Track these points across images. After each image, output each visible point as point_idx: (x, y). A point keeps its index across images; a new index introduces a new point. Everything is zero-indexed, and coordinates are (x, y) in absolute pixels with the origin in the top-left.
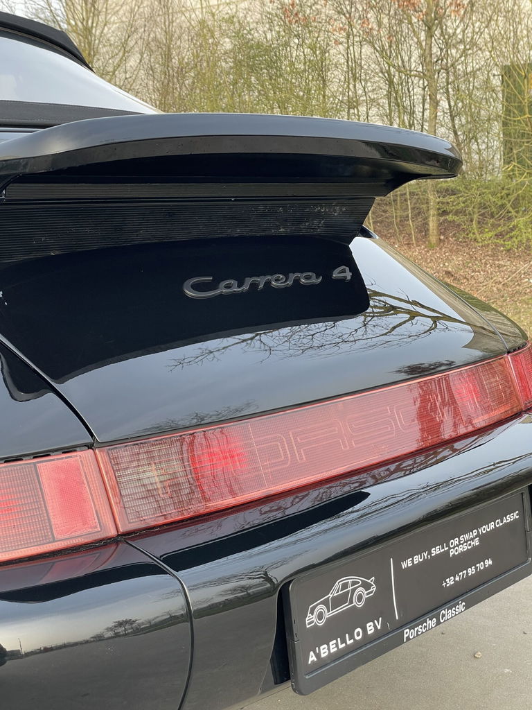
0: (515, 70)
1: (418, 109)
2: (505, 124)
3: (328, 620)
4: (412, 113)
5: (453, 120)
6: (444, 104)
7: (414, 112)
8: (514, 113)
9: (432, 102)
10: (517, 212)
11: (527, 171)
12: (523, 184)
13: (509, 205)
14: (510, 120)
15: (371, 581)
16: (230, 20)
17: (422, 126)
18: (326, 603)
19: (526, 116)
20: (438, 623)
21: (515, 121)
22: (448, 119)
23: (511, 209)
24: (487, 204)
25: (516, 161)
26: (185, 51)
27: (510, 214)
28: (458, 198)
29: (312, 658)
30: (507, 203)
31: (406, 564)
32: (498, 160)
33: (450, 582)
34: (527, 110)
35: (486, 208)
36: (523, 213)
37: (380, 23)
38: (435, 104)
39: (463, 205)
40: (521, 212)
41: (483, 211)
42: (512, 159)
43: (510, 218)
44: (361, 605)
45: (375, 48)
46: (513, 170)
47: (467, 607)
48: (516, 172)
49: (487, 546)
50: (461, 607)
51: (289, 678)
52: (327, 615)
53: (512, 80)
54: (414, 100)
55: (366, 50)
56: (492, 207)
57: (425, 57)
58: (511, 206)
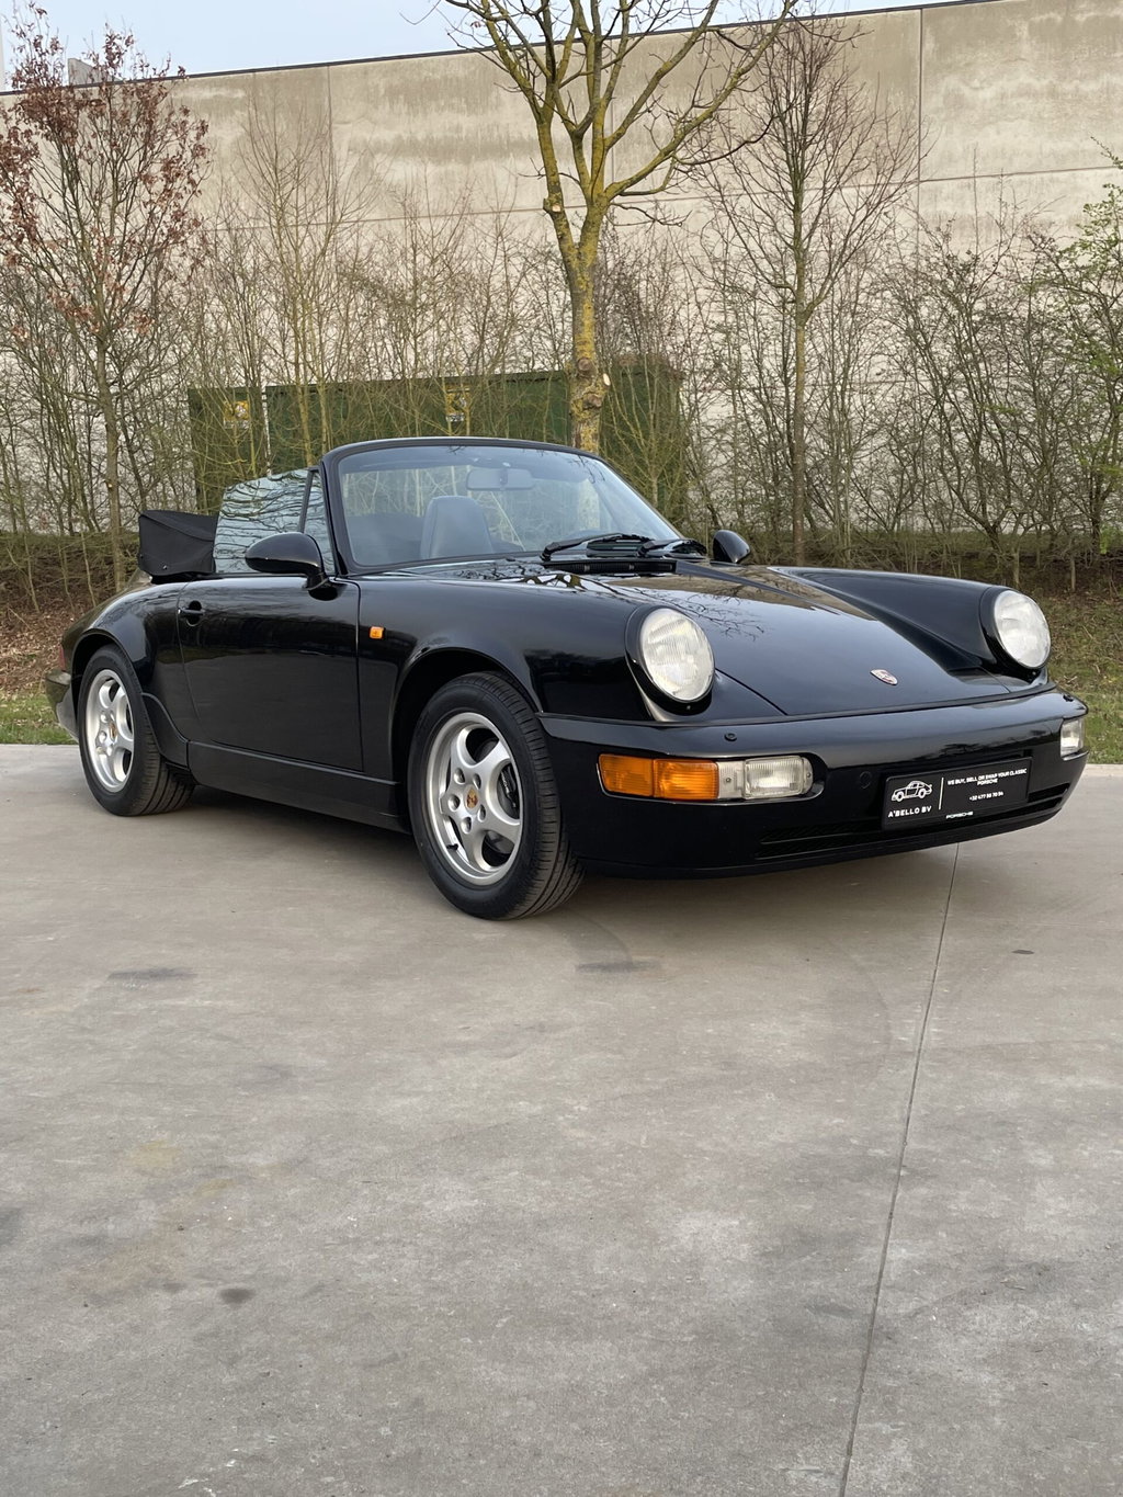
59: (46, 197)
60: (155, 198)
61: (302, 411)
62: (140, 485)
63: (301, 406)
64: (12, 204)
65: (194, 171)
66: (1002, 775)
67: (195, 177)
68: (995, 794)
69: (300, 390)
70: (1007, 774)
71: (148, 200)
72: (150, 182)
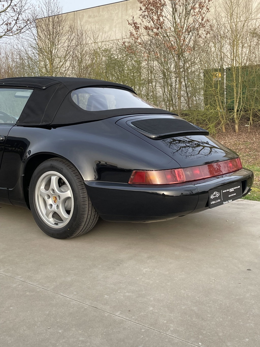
0: (209, 72)
1: (174, 85)
2: (206, 91)
3: (213, 198)
4: (171, 86)
5: (186, 89)
6: (183, 83)
7: (172, 86)
8: (209, 87)
9: (180, 82)
10: (210, 122)
11: (213, 108)
12: (212, 112)
13: (207, 120)
14: (207, 90)
15: (219, 193)
16: (106, 50)
17: (175, 90)
18: (213, 195)
19: (213, 89)
20: (228, 202)
21: (209, 90)
22: (184, 88)
23: (207, 121)
24: (199, 119)
25: (209, 104)
26: (88, 61)
27: (207, 123)
28: (189, 117)
29: (211, 203)
30: (206, 119)
31: (224, 191)
32: (203, 104)
33: (230, 196)
34: (213, 86)
35: (198, 121)
36: (212, 123)
37: (161, 54)
38: (180, 83)
39: (191, 119)
40: (211, 123)
41: (198, 122)
42: (208, 104)
43: (207, 124)
44: (217, 197)
45: (159, 62)
46: (208, 108)
47: (232, 201)
48: (209, 108)
49: (235, 191)
50: (231, 201)
51: (208, 206)
52: (213, 197)
53: (208, 76)
54: (172, 81)
55: (156, 63)
56: (201, 120)
57: (177, 66)
58: (208, 120)
59: (166, 16)
60: (196, 14)
61: (234, 73)
62: (188, 97)
63: (234, 72)
64: (156, 19)
65: (208, 5)
67: (208, 7)
69: (233, 68)
71: (194, 14)
72: (195, 9)
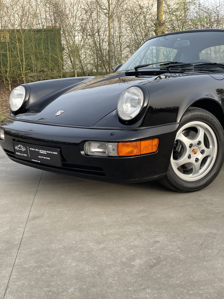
66: (48, 152)
68: (47, 158)
70: (50, 152)
